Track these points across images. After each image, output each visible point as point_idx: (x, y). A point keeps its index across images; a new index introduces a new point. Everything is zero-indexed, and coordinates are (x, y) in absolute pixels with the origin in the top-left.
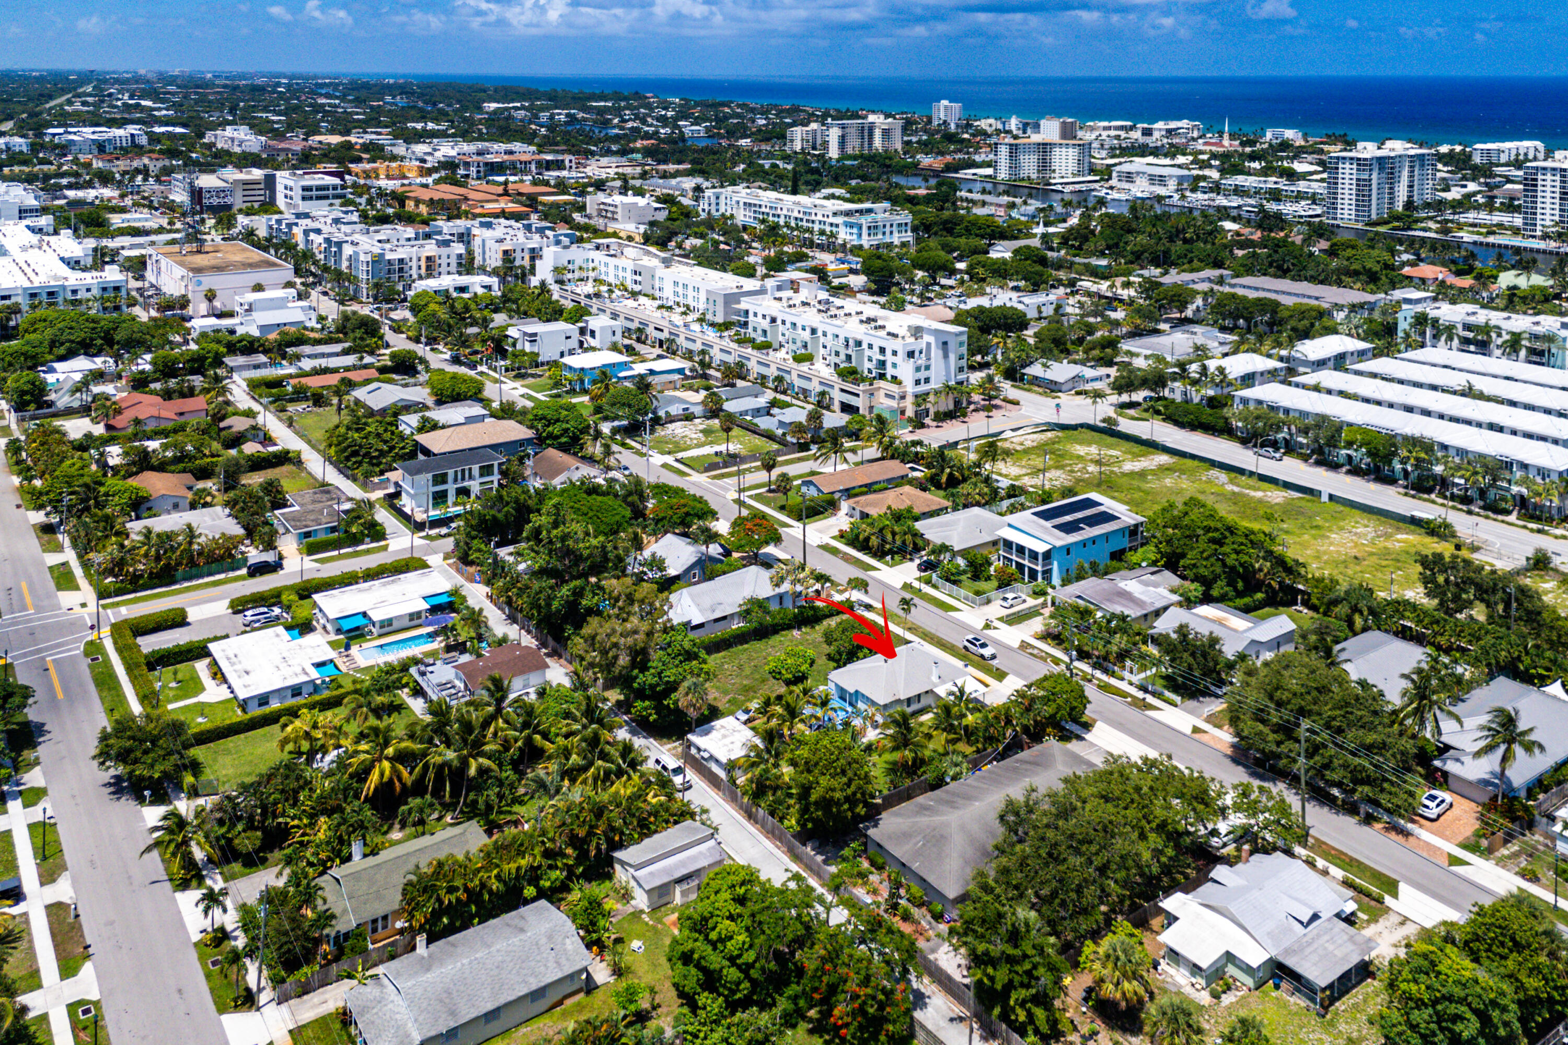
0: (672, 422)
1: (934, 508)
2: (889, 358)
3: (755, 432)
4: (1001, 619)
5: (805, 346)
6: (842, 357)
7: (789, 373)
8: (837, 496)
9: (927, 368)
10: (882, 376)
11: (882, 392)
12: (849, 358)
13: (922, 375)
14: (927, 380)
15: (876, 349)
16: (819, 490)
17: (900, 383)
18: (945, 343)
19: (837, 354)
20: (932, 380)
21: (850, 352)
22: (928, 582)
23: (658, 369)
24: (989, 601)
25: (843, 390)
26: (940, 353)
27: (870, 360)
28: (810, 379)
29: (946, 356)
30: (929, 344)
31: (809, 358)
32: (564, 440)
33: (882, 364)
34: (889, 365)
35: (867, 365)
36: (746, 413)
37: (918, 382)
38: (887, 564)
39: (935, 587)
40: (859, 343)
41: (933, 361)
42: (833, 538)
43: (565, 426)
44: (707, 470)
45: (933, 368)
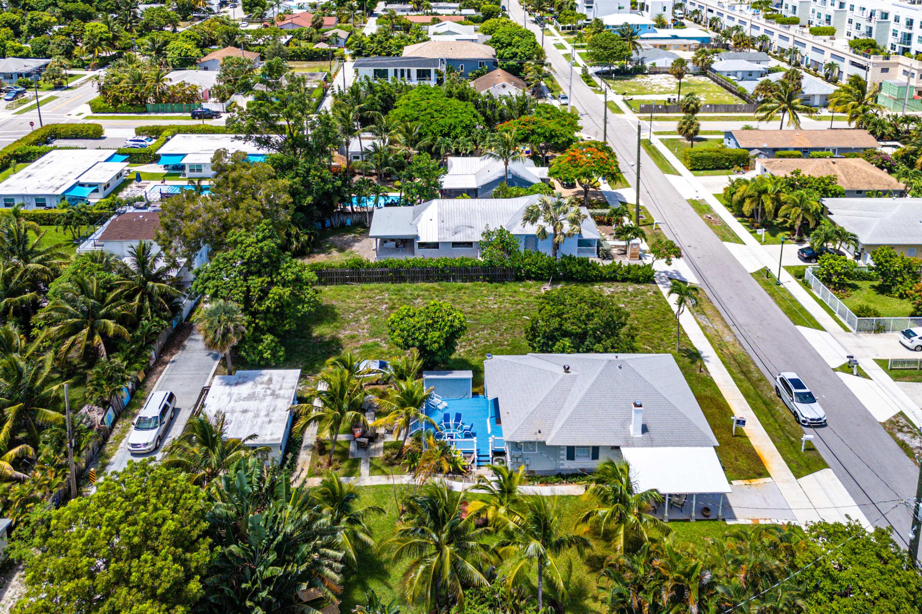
0: (656, 73)
1: (877, 187)
2: (916, 31)
3: (730, 90)
4: (882, 363)
5: (828, 20)
6: (863, 29)
7: (804, 45)
8: (759, 153)
10: (905, 51)
11: (900, 69)
12: (870, 32)
15: (903, 21)
16: (737, 144)
19: (858, 27)
21: (872, 25)
22: (799, 275)
23: (680, 35)
24: (880, 329)
25: (853, 63)
27: (895, 34)
28: (822, 52)
31: (831, 33)
32: (511, 62)
33: (909, 38)
34: (914, 40)
35: (891, 40)
36: (735, 73)
38: (759, 239)
39: (806, 285)
40: (885, 16)
42: (717, 196)
43: (514, 50)
44: (642, 111)
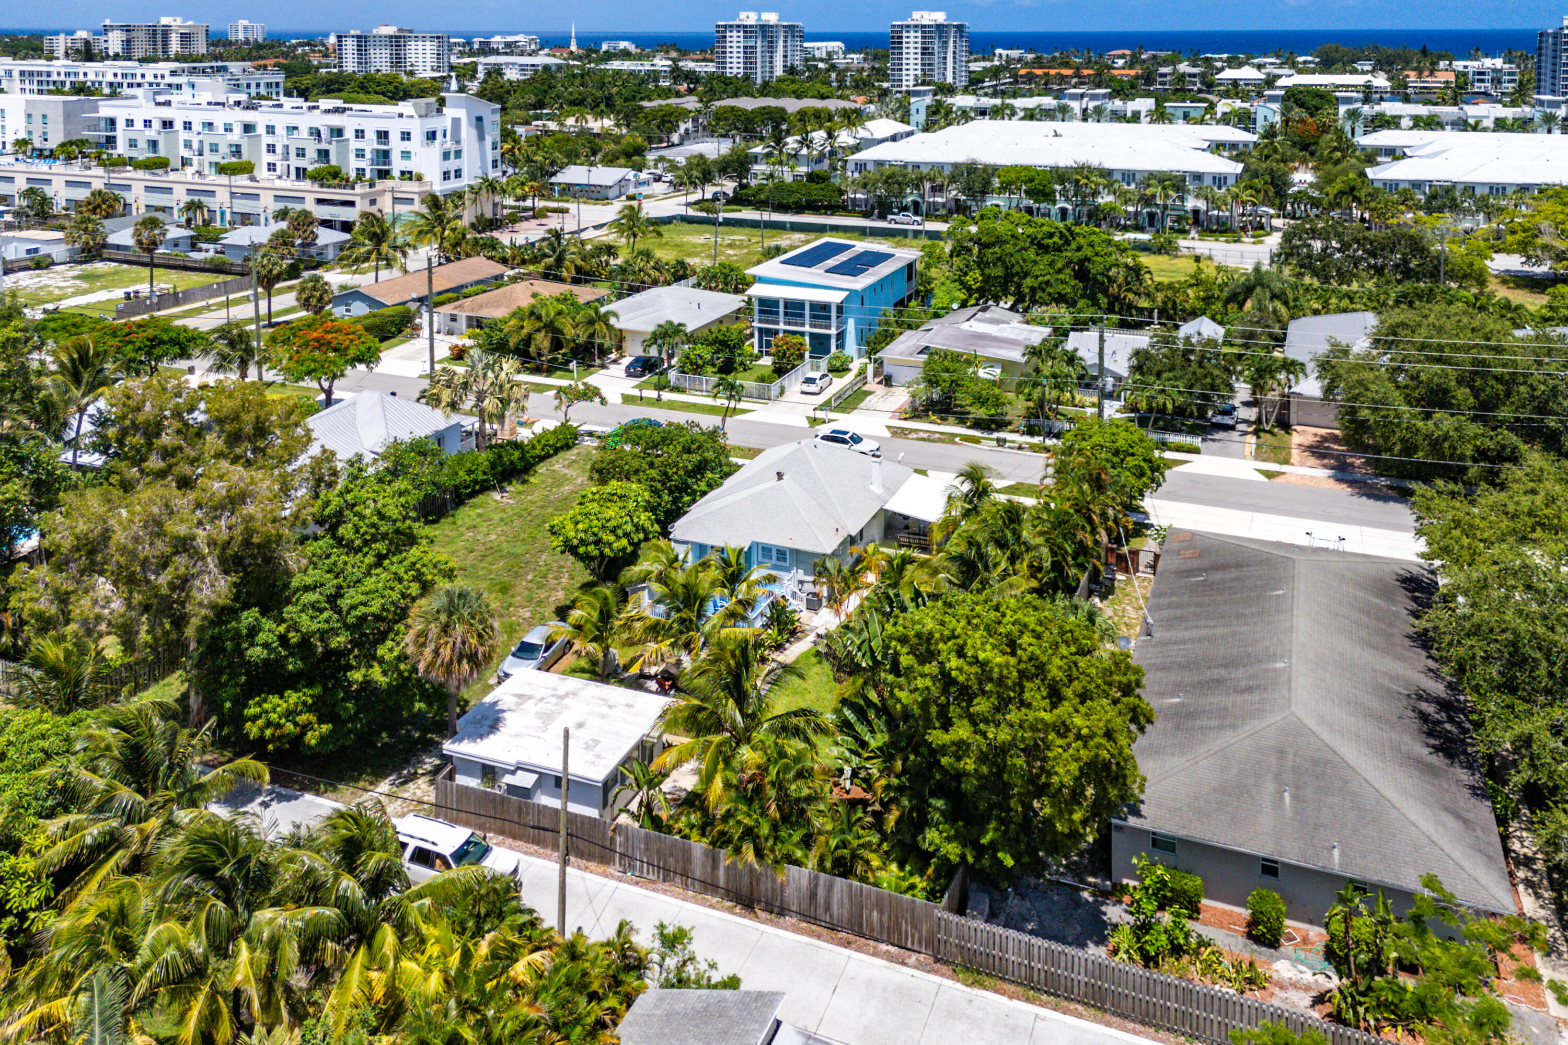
2: (396, 145)
5: (236, 152)
7: (212, 193)
8: (413, 306)
9: (458, 154)
10: (383, 174)
13: (452, 165)
14: (458, 174)
15: (370, 135)
17: (419, 178)
18: (479, 119)
19: (301, 153)
20: (465, 173)
21: (324, 146)
25: (323, 201)
26: (474, 132)
27: (360, 154)
28: (254, 197)
29: (481, 138)
30: (456, 122)
31: (246, 167)
33: (385, 155)
34: (395, 157)
35: (356, 163)
37: (446, 176)
39: (677, 389)
40: (338, 132)
41: (464, 146)
45: (465, 154)
